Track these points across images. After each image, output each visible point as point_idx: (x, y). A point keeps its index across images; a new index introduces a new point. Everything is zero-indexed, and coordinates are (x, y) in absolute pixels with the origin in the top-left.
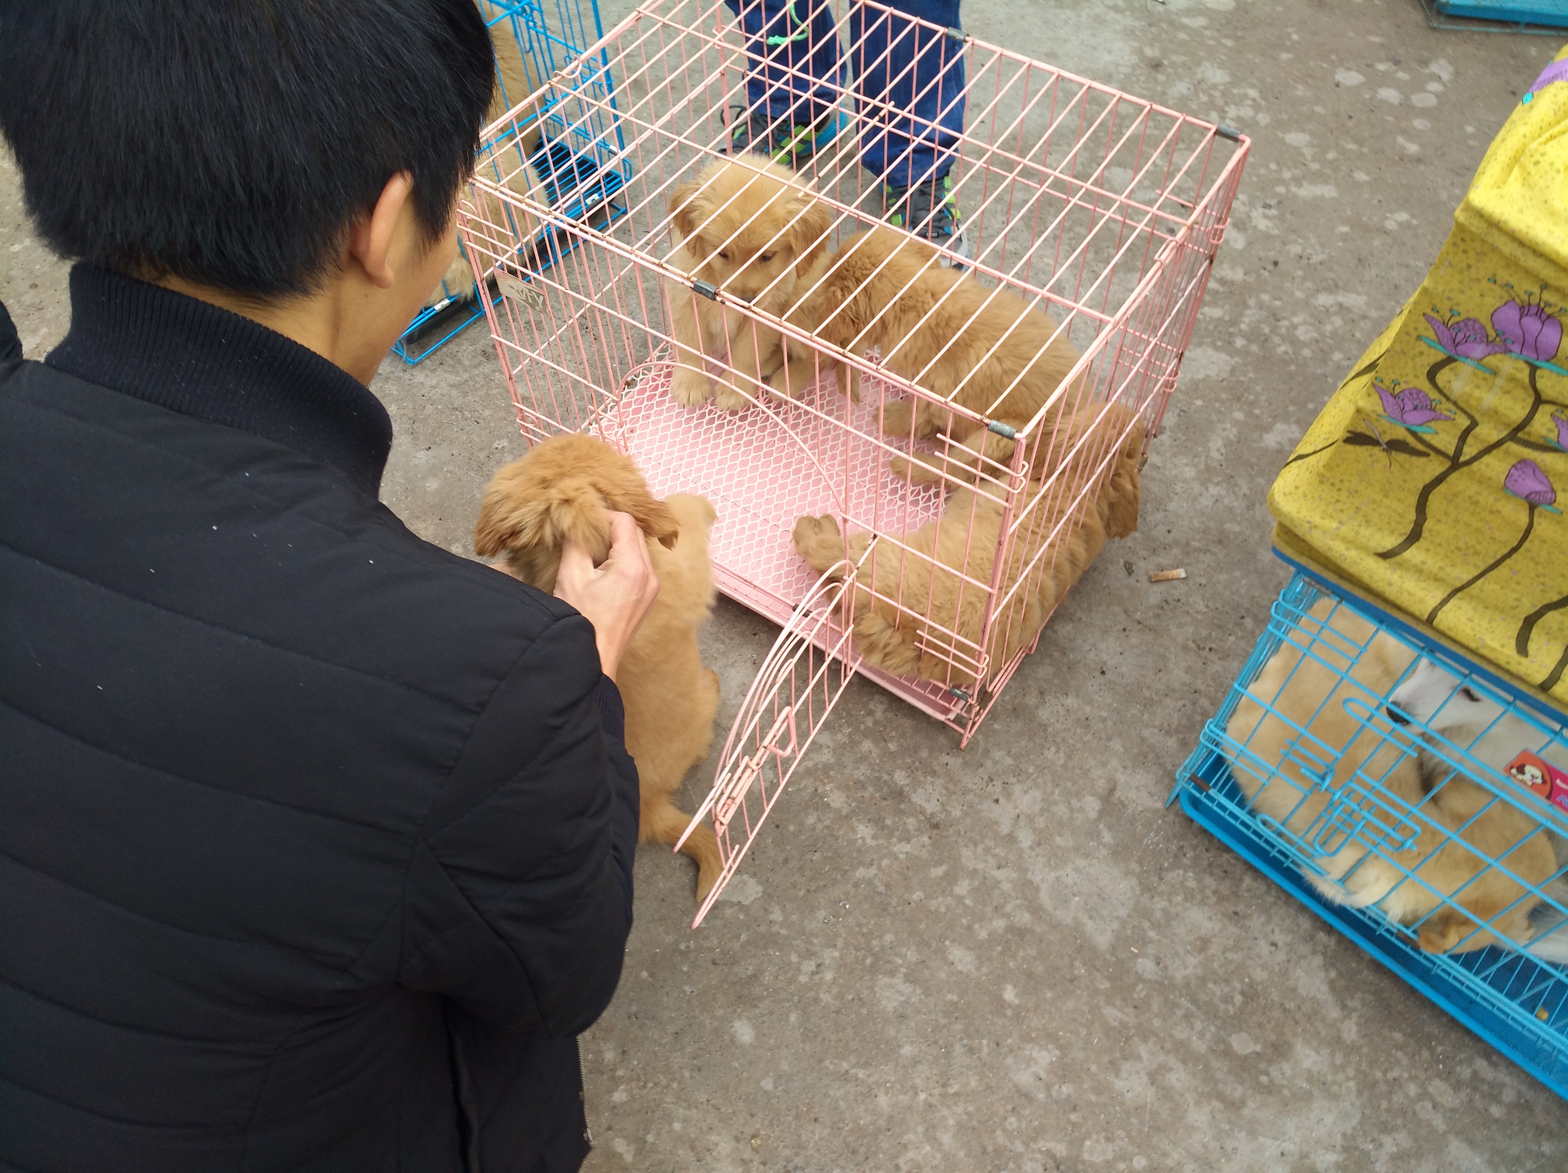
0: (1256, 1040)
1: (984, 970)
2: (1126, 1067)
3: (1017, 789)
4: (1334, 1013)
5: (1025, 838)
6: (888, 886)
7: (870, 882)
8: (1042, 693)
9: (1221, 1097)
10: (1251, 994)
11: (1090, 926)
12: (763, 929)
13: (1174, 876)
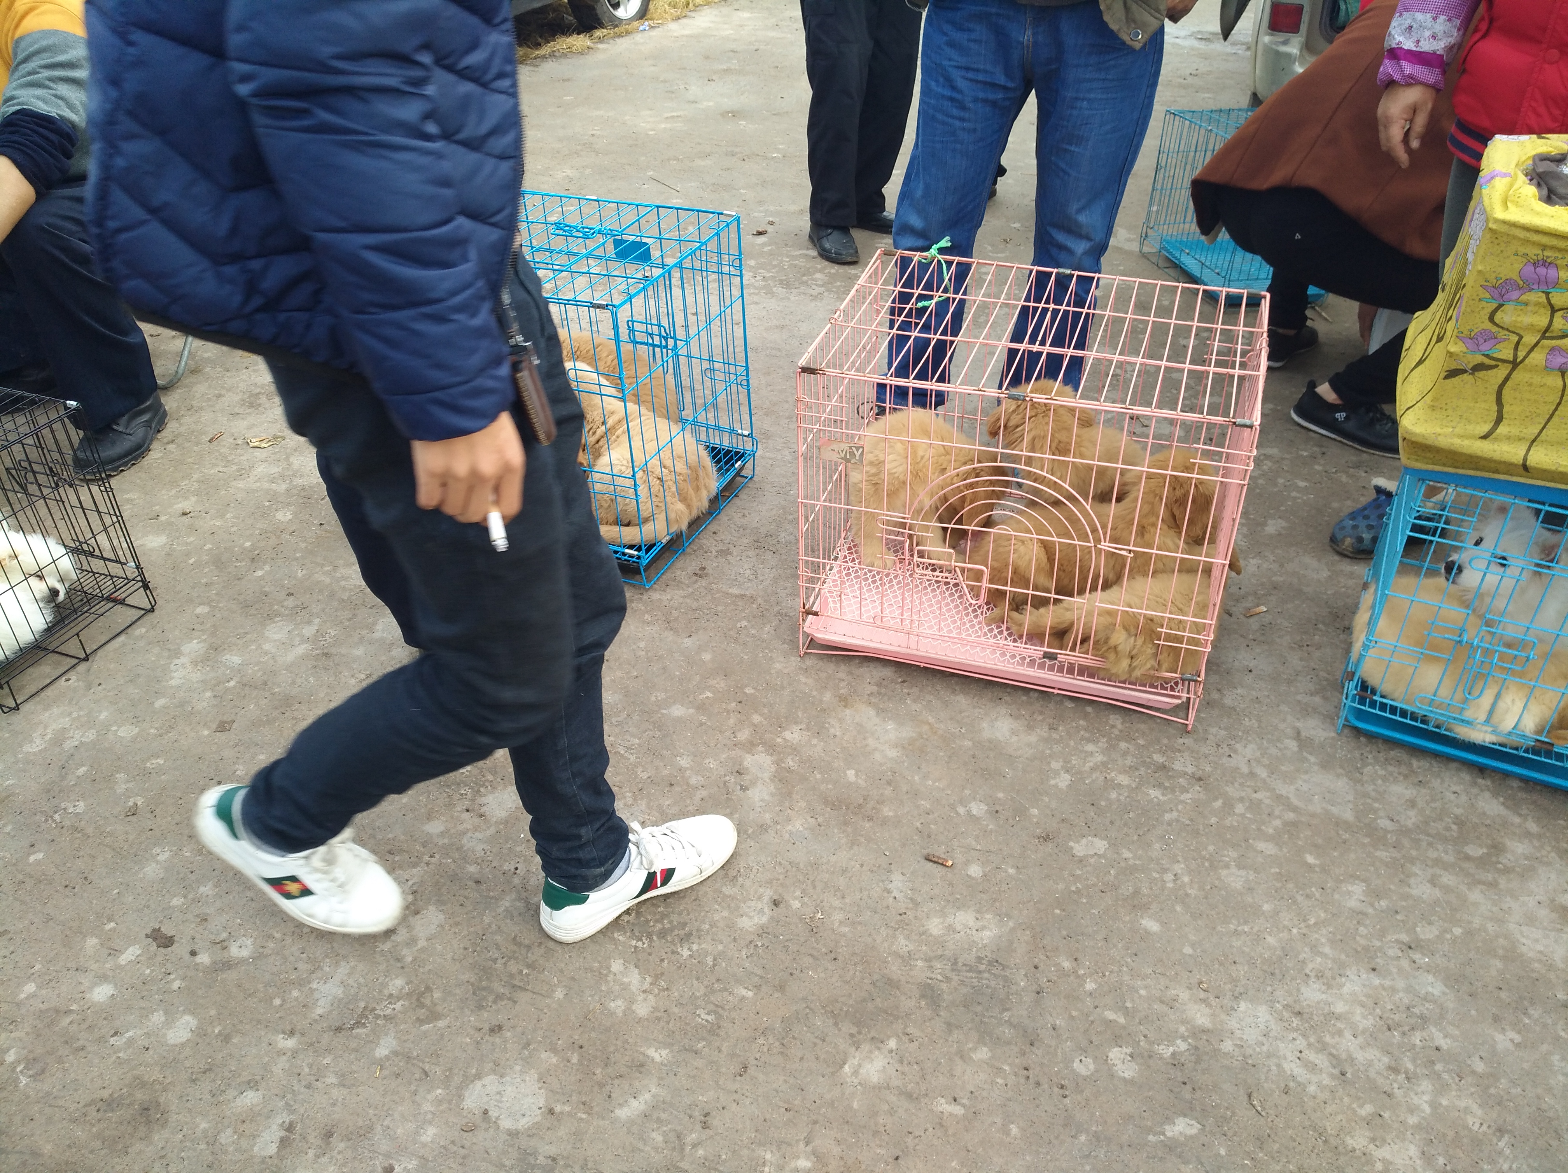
0: (1481, 846)
1: (1285, 850)
2: (1412, 881)
3: (1238, 746)
4: (1517, 820)
5: (1263, 773)
6: (1191, 820)
7: (1178, 821)
9: (1480, 882)
10: (1460, 822)
11: (1334, 810)
12: (1123, 864)
13: (1368, 770)
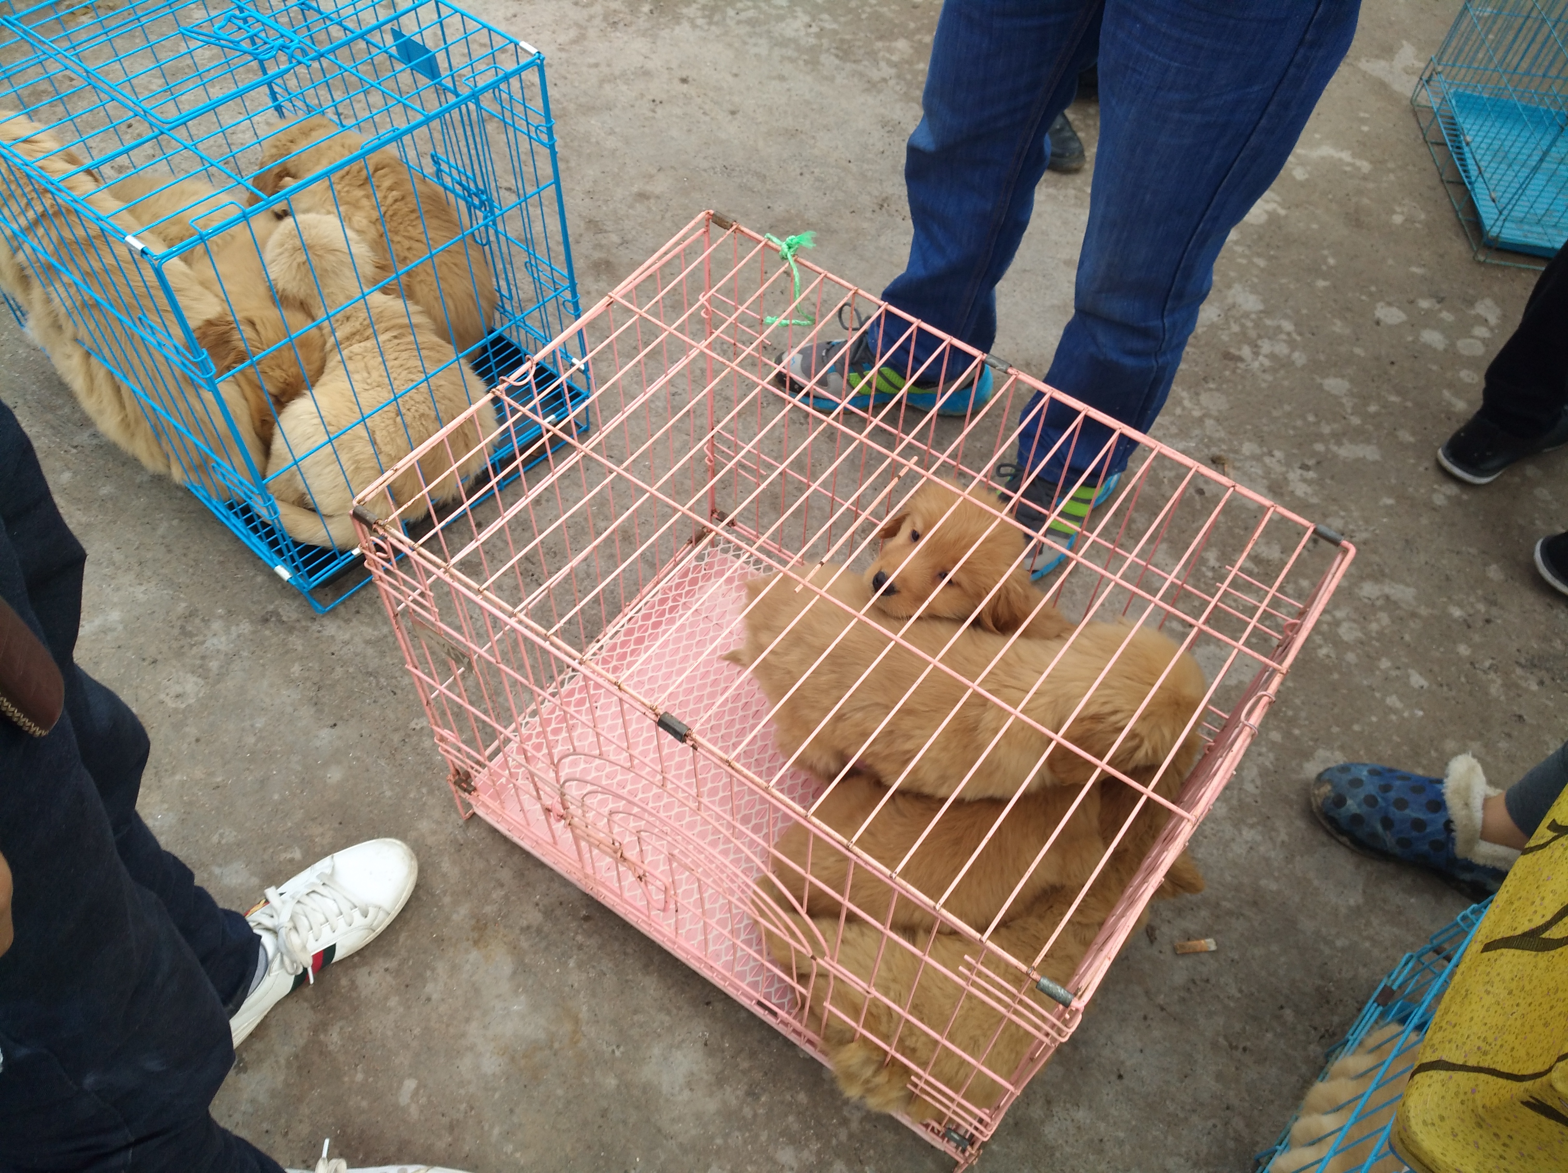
8: (1049, 1102)
